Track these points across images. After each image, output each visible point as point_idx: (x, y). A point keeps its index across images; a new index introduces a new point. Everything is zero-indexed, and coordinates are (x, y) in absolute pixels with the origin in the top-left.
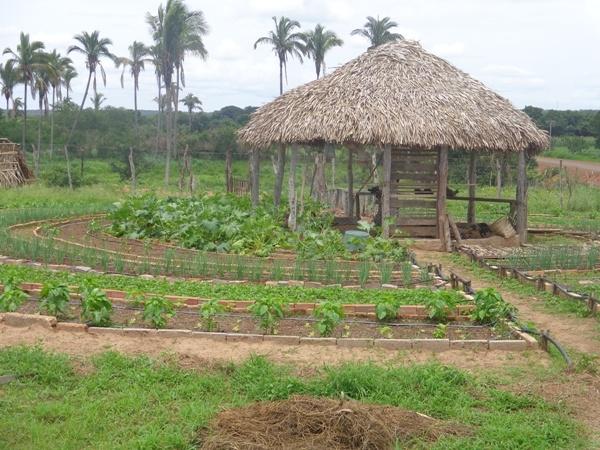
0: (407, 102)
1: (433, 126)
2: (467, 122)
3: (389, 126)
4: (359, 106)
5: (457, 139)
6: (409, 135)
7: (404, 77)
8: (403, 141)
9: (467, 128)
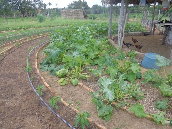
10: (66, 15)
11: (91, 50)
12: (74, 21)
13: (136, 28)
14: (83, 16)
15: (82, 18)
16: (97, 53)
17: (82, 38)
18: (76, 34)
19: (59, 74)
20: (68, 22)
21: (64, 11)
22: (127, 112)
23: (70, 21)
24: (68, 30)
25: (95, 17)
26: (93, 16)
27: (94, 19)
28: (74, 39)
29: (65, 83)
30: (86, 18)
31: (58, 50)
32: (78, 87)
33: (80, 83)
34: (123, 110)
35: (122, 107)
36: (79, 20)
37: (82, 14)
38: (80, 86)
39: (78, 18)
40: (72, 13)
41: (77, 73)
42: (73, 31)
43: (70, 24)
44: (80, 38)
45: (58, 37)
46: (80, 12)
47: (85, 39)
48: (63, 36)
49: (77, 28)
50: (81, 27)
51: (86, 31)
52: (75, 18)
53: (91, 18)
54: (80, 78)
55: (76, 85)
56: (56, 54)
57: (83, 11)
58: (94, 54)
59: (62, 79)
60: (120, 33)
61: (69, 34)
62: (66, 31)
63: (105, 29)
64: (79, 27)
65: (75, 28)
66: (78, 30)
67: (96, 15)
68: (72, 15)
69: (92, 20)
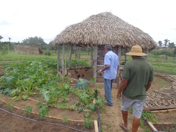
0: (105, 28)
1: (115, 37)
2: (130, 36)
3: (96, 37)
4: (85, 29)
5: (125, 43)
6: (105, 41)
7: (105, 20)
8: (102, 43)
9: (130, 39)
10: (21, 50)
11: (40, 77)
12: (29, 56)
13: (82, 63)
14: (38, 52)
15: (37, 54)
16: (44, 79)
17: (33, 70)
18: (28, 67)
19: (13, 93)
20: (22, 57)
21: (19, 47)
22: (57, 108)
23: (24, 56)
24: (21, 64)
25: (50, 53)
26: (48, 52)
27: (49, 55)
28: (27, 71)
29: (18, 99)
30: (42, 54)
31: (13, 77)
32: (27, 101)
33: (29, 98)
34: (55, 108)
35: (54, 106)
36: (34, 55)
37: (38, 50)
38: (29, 100)
39: (33, 53)
40: (27, 48)
41: (27, 92)
42: (26, 65)
43: (24, 59)
44: (32, 70)
45: (12, 69)
46: (35, 48)
47: (36, 70)
48: (17, 68)
49: (31, 63)
50: (35, 62)
51: (39, 65)
52: (30, 53)
53: (46, 54)
54: (30, 95)
55: (26, 100)
56: (11, 80)
57: (39, 48)
58: (41, 80)
59: (15, 97)
60: (63, 66)
61: (23, 67)
62: (20, 65)
63: (55, 64)
64: (32, 62)
65: (29, 62)
66: (31, 64)
67: (53, 51)
68: (27, 51)
69: (47, 56)
